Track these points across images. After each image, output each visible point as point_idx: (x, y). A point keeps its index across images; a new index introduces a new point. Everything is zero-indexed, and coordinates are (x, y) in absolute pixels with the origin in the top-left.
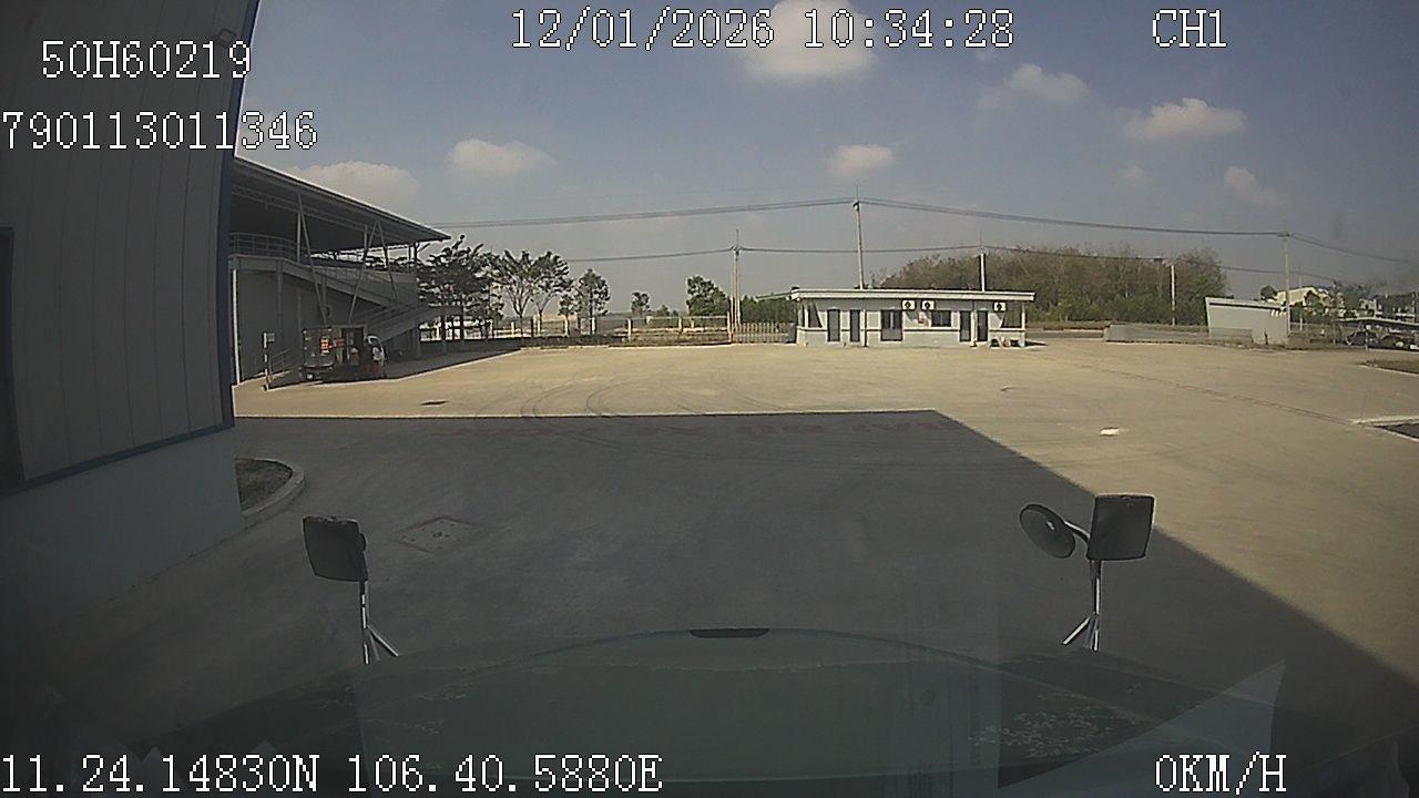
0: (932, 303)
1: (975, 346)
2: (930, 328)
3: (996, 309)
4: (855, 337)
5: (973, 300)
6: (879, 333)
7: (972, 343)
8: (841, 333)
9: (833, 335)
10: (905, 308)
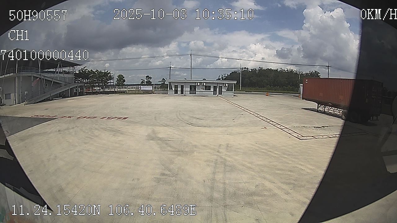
0: (205, 84)
1: (218, 96)
2: (204, 91)
3: (224, 85)
4: (182, 93)
5: (218, 83)
6: (189, 92)
7: (217, 95)
8: (178, 92)
9: (176, 92)
10: (196, 85)
